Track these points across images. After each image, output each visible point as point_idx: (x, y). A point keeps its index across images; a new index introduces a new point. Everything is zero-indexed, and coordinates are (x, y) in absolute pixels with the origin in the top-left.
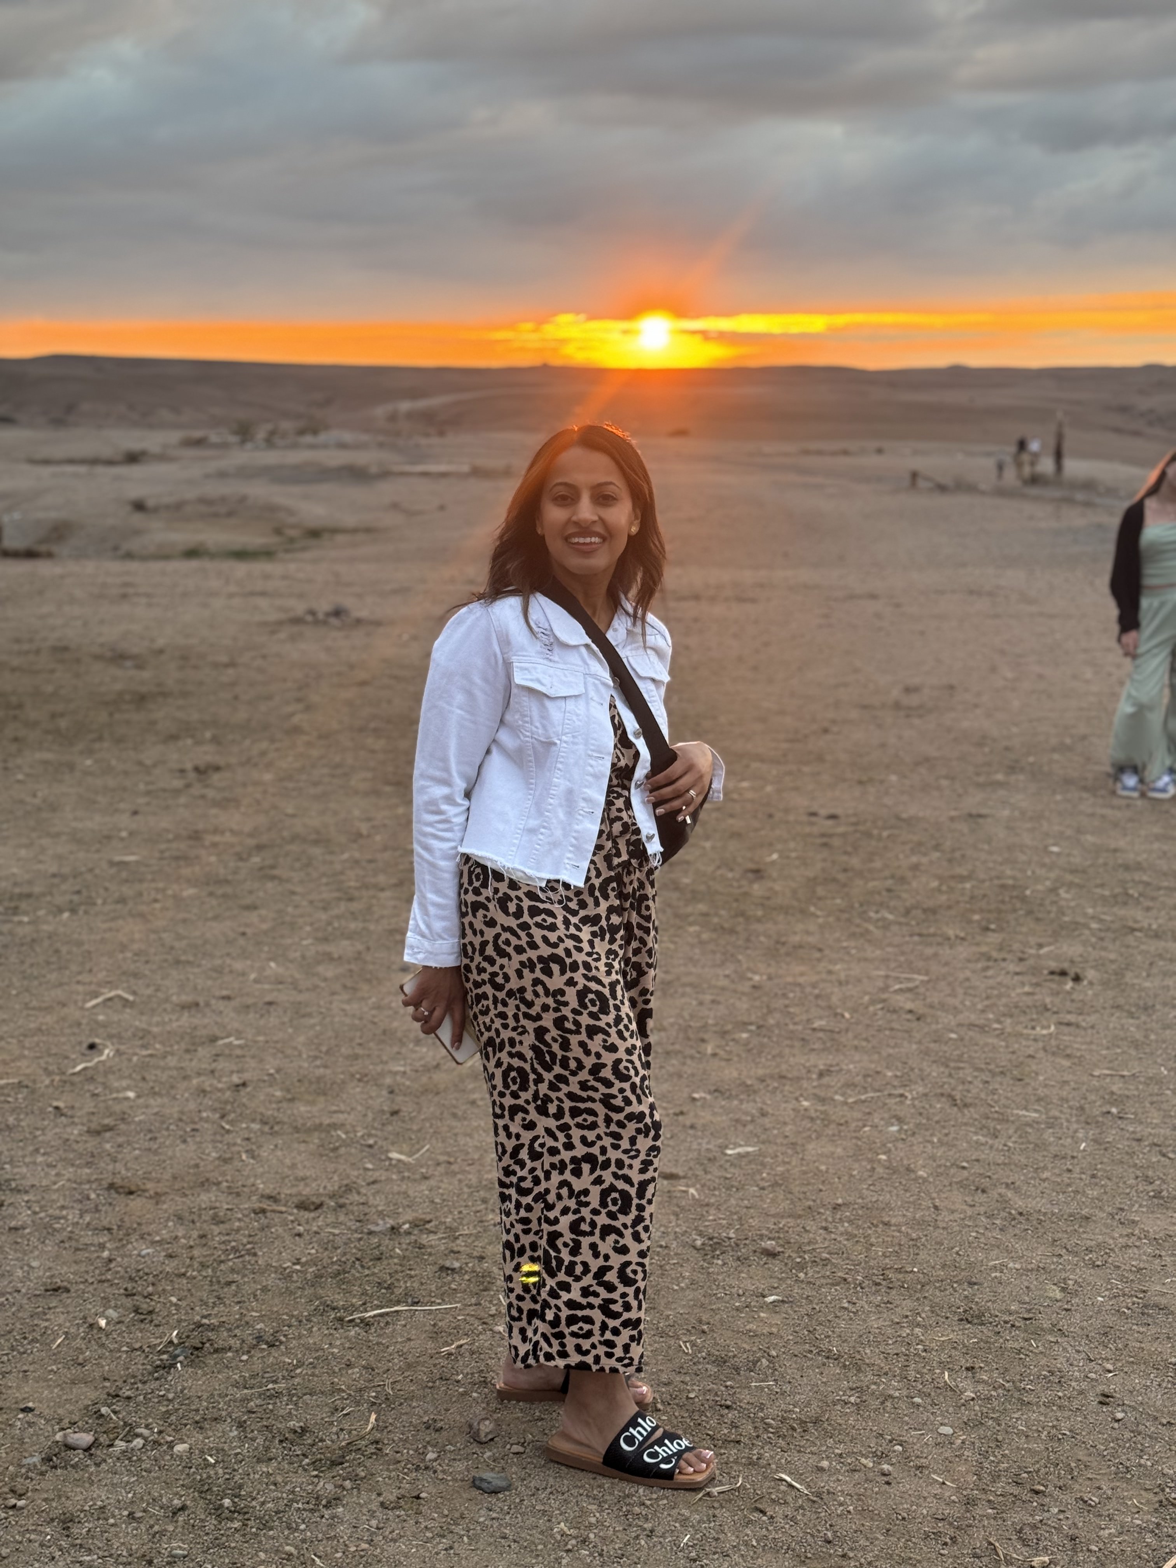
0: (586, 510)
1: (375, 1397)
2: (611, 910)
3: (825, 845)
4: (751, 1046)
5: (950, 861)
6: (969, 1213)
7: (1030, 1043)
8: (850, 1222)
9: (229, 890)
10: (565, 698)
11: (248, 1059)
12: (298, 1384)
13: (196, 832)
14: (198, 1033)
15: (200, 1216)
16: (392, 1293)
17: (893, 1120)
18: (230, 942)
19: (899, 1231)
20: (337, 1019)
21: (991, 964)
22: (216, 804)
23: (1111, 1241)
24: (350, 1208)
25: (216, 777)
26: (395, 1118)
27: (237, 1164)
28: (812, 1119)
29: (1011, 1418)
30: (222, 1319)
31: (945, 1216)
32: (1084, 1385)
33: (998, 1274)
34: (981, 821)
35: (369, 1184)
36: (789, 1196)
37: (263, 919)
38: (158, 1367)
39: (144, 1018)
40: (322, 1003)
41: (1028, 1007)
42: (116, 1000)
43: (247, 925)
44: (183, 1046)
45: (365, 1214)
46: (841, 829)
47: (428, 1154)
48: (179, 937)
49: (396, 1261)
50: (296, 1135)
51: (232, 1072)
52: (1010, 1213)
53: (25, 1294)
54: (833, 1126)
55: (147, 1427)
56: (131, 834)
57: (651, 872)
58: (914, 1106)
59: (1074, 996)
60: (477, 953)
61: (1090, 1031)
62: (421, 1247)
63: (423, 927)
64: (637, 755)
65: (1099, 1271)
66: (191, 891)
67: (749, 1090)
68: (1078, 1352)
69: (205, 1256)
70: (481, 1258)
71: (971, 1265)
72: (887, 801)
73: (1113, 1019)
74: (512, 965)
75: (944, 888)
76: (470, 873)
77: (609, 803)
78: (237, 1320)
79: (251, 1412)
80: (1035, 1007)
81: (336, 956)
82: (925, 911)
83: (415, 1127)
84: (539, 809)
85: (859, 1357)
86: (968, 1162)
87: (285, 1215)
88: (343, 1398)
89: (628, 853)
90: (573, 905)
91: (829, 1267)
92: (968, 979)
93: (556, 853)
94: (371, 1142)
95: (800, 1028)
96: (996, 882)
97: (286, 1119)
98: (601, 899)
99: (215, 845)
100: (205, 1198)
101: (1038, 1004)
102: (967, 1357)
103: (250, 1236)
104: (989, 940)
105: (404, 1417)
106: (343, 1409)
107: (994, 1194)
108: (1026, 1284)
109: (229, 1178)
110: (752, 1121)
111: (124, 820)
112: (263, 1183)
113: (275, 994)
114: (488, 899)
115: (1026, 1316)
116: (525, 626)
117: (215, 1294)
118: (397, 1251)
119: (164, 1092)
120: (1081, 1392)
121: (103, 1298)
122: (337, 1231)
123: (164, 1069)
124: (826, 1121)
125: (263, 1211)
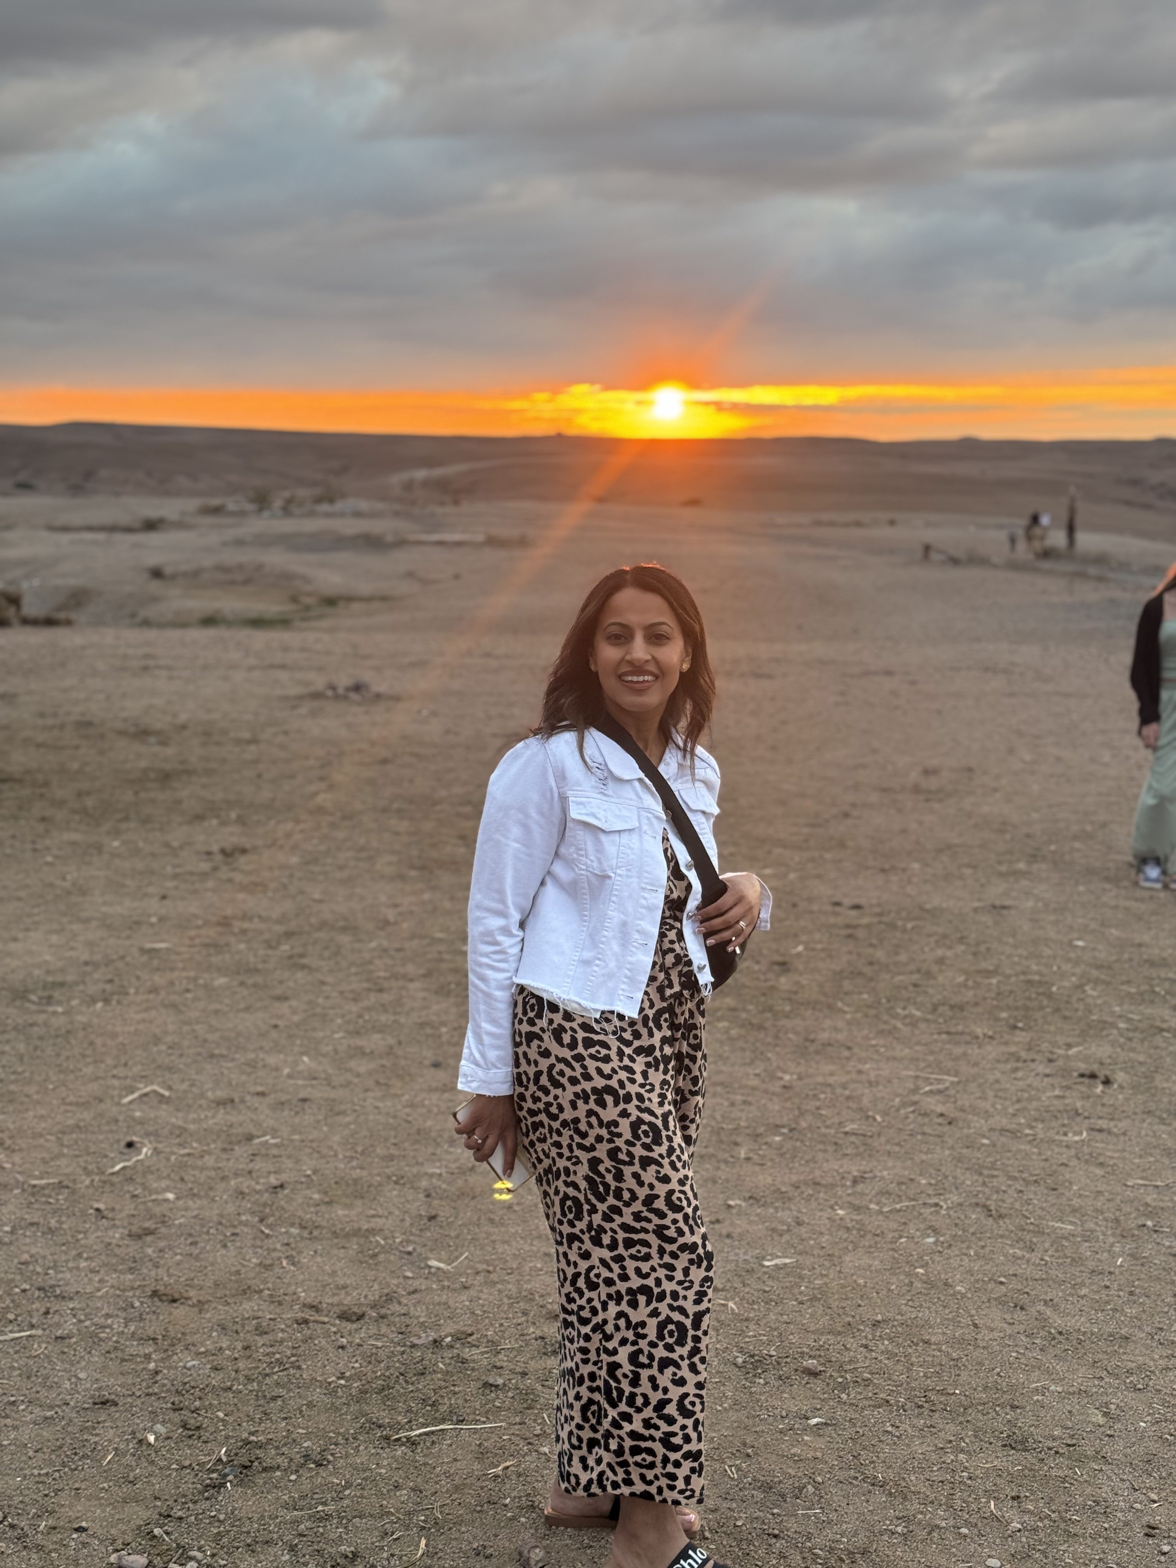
0: (639, 650)
1: (424, 1521)
2: (664, 1040)
3: (850, 936)
4: (784, 1150)
5: (975, 954)
6: (1009, 1332)
7: (1064, 1150)
8: (890, 1339)
9: (259, 979)
10: (619, 831)
11: (284, 1159)
12: (348, 1506)
13: (225, 918)
14: (235, 1131)
15: (243, 1326)
16: (437, 1411)
17: (929, 1231)
18: (263, 1035)
19: (940, 1350)
20: (371, 1117)
21: (1020, 1065)
22: (243, 888)
23: (1151, 1363)
24: (392, 1318)
25: (242, 860)
26: (433, 1223)
27: (277, 1270)
28: (848, 1229)
29: (1058, 1551)
30: (269, 1436)
31: (985, 1335)
32: (1130, 1516)
33: (1040, 1398)
34: (1005, 912)
35: (410, 1294)
36: (828, 1311)
37: (294, 1012)
38: (207, 1486)
39: (180, 1115)
40: (356, 1100)
41: (1059, 1111)
42: (152, 1095)
43: (279, 1017)
44: (220, 1145)
45: (407, 1326)
46: (865, 921)
47: (466, 1262)
48: (212, 1029)
49: (439, 1376)
50: (336, 1241)
51: (269, 1173)
52: (1050, 1333)
53: (74, 1408)
54: (869, 1236)
55: (200, 1549)
56: (161, 919)
57: (702, 1001)
58: (950, 1217)
59: (1105, 1101)
60: (531, 1082)
61: (1122, 1138)
62: (464, 1361)
63: (477, 1055)
64: (689, 887)
65: (1141, 1396)
66: (222, 981)
67: (784, 1198)
68: (1122, 1480)
69: (250, 1369)
70: (524, 1374)
71: (1012, 1388)
72: (909, 890)
73: (1145, 1125)
74: (566, 1096)
75: (970, 983)
76: (525, 1003)
77: (662, 935)
78: (285, 1437)
79: (301, 1535)
80: (1067, 1111)
81: (368, 1051)
82: (952, 1007)
83: (453, 1234)
84: (594, 939)
85: (904, 1484)
86: (1005, 1277)
87: (328, 1326)
88: (392, 1522)
89: (681, 984)
90: (627, 1036)
91: (871, 1388)
92: (997, 1081)
93: (610, 985)
94: (410, 1249)
95: (832, 1131)
96: (1022, 977)
97: (324, 1223)
98: (655, 1030)
99: (244, 932)
100: (248, 1307)
101: (1068, 1108)
102: (1012, 1485)
103: (294, 1348)
104: (1017, 1039)
105: (454, 1543)
106: (393, 1533)
107: (1033, 1311)
108: (1069, 1408)
109: (270, 1285)
110: (788, 1230)
111: (153, 905)
112: (304, 1291)
113: (309, 1089)
114: (543, 1030)
115: (1069, 1442)
116: (580, 761)
117: (261, 1409)
118: (440, 1365)
119: (202, 1194)
120: (1126, 1524)
121: (150, 1412)
122: (380, 1344)
123: (202, 1169)
124: (862, 1230)
125: (306, 1322)
